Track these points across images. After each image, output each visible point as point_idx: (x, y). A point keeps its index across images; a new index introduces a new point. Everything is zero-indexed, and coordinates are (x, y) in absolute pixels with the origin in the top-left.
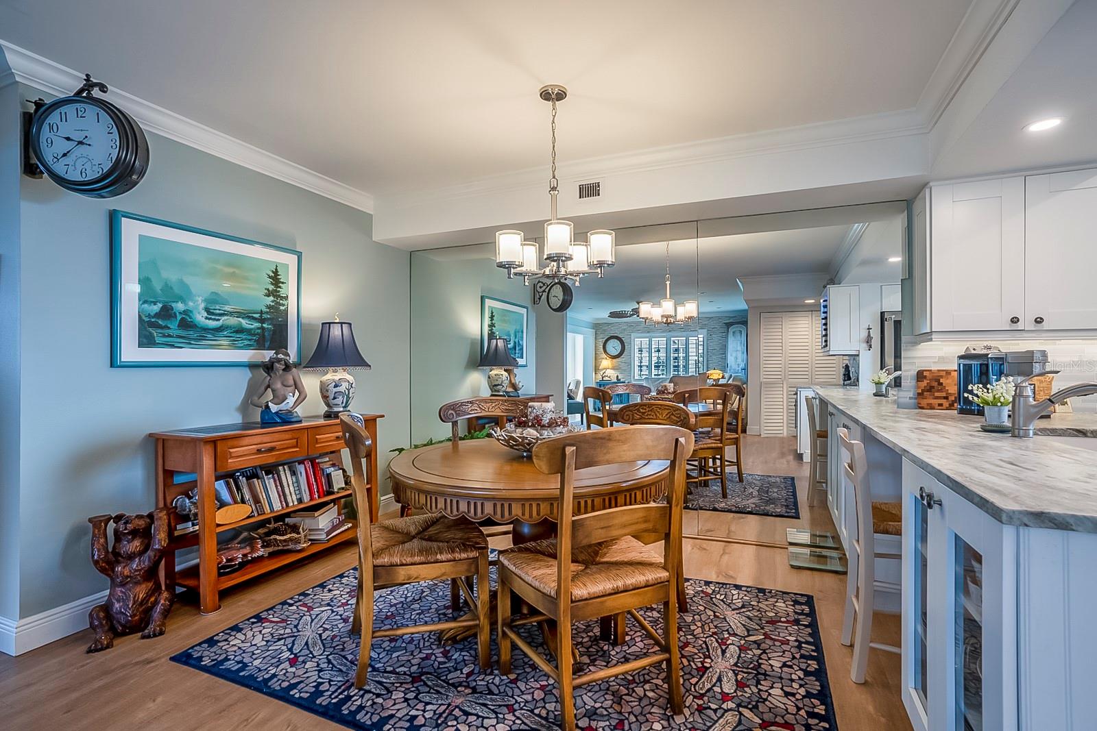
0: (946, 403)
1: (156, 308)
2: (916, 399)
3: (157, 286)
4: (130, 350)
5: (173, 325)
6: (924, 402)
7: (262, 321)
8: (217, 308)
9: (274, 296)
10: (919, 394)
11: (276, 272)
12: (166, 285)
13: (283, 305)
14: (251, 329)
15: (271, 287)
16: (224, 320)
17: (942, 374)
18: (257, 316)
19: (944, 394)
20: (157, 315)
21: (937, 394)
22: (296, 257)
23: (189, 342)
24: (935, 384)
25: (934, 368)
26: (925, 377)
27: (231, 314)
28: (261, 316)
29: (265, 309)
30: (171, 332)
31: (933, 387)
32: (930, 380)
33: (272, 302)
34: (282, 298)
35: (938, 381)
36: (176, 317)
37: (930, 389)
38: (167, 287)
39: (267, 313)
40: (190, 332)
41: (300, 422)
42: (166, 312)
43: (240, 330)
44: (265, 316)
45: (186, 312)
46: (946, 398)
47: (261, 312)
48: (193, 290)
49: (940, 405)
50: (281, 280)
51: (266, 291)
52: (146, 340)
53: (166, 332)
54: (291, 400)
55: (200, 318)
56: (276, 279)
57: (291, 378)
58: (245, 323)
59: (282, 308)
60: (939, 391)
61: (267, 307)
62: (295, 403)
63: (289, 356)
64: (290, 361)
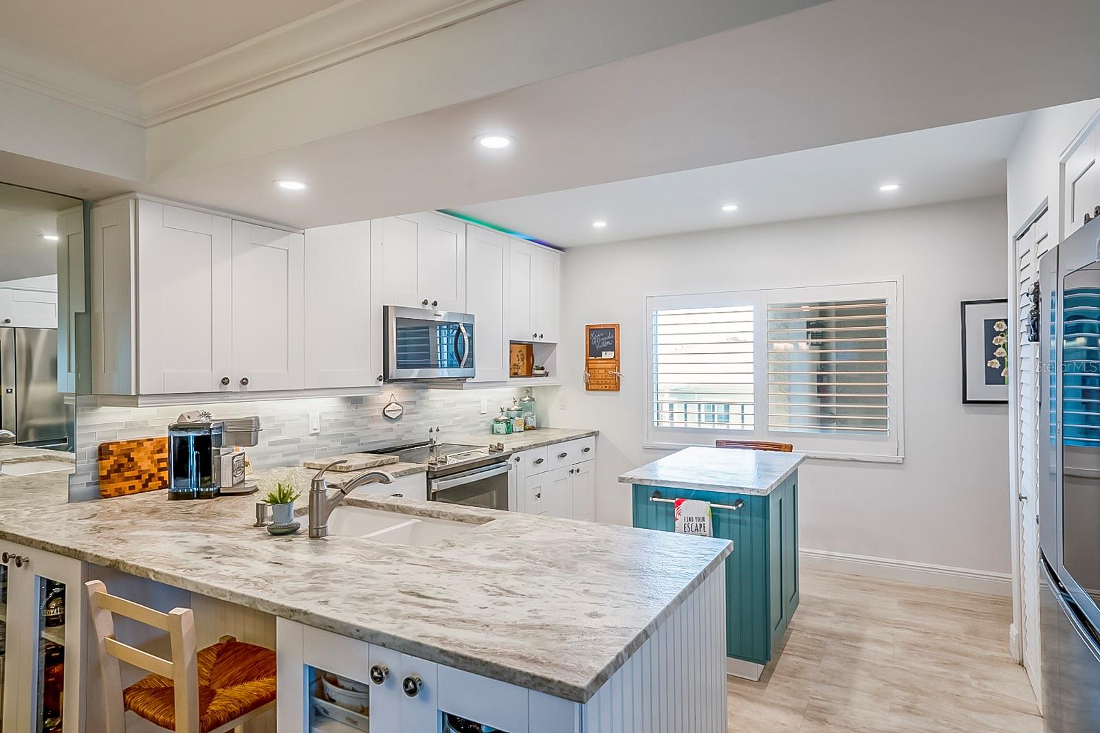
0: (138, 484)
2: (96, 484)
6: (110, 488)
10: (103, 478)
17: (134, 445)
19: (136, 473)
21: (127, 474)
24: (125, 460)
25: (123, 438)
26: (111, 453)
31: (121, 465)
32: (118, 456)
35: (128, 456)
37: (118, 468)
46: (139, 477)
49: (132, 488)
60: (129, 469)
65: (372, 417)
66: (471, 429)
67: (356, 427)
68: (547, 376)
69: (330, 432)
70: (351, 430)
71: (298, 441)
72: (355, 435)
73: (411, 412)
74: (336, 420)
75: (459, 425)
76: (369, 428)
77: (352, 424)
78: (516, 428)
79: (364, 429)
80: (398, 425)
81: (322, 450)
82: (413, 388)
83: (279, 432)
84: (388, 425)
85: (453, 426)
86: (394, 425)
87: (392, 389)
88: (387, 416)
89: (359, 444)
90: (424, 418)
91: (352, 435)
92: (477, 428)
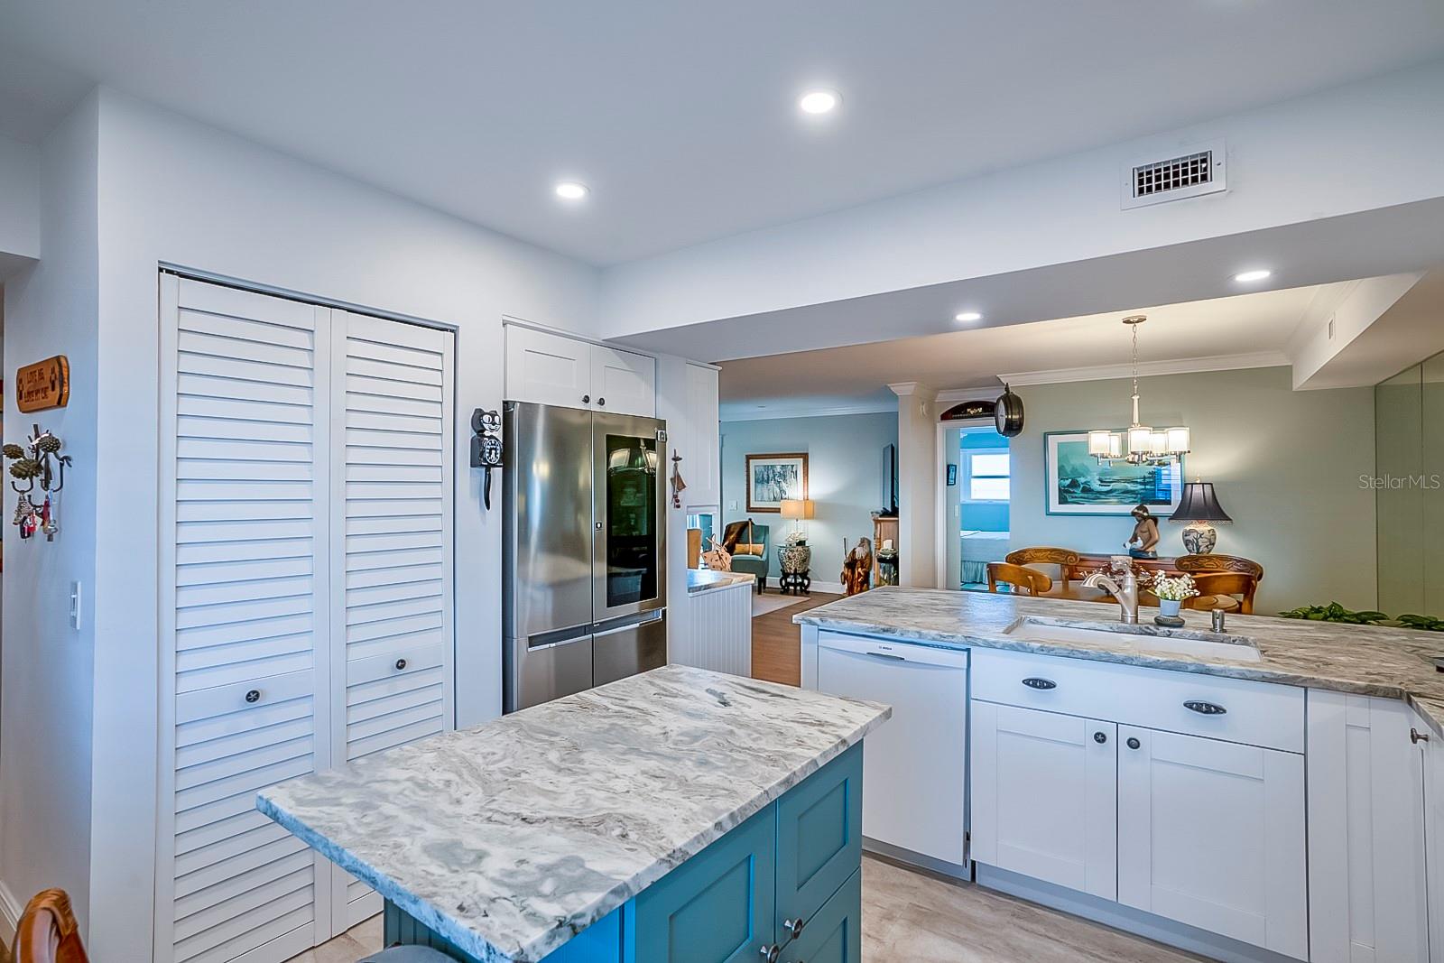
1: (1068, 482)
3: (1068, 469)
4: (1055, 506)
5: (1078, 491)
7: (1144, 484)
8: (1108, 478)
12: (1073, 468)
13: (1166, 470)
14: (1134, 491)
16: (1112, 486)
18: (1140, 480)
20: (1069, 486)
23: (1089, 500)
27: (1118, 481)
28: (1144, 481)
29: (1147, 475)
30: (1076, 495)
33: (1155, 469)
34: (1165, 465)
36: (1079, 486)
38: (1074, 470)
39: (1149, 478)
40: (1089, 494)
42: (1074, 484)
43: (1127, 492)
45: (1085, 483)
47: (1145, 478)
48: (1091, 470)
51: (1148, 462)
52: (1063, 501)
53: (1074, 495)
55: (1096, 486)
58: (1130, 487)
59: (1164, 473)
61: (1150, 473)
62: (1144, 544)
63: (1146, 510)
64: (1145, 514)
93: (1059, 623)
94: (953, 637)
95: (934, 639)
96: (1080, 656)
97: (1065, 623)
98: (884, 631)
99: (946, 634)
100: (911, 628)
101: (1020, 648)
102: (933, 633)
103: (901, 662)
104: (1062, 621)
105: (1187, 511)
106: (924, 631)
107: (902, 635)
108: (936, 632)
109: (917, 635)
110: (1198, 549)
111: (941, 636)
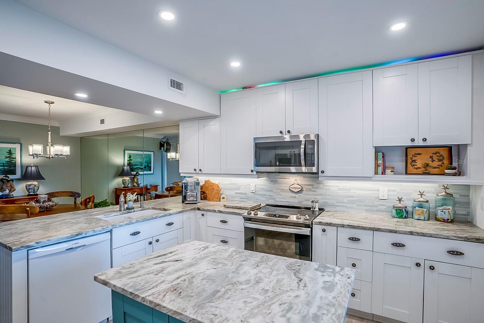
7: (4, 166)
9: (9, 158)
11: (10, 151)
13: (14, 161)
15: (8, 156)
18: (2, 165)
22: (20, 145)
28: (3, 165)
29: (5, 163)
33: (9, 160)
34: (13, 158)
39: (6, 164)
41: (13, 197)
44: (5, 165)
47: (4, 164)
50: (13, 153)
51: (6, 157)
54: (7, 191)
56: (10, 152)
57: (9, 184)
59: (13, 162)
61: (6, 162)
62: (9, 192)
63: (9, 177)
64: (9, 179)
65: (283, 189)
66: (368, 208)
67: (274, 193)
68: (459, 175)
69: (260, 193)
70: (271, 194)
71: (246, 194)
72: (272, 196)
73: (310, 190)
74: (263, 188)
75: (355, 203)
76: (281, 195)
77: (271, 191)
78: (416, 217)
79: (278, 194)
80: (300, 196)
81: (257, 200)
82: (310, 177)
83: (239, 189)
84: (294, 195)
85: (346, 203)
86: (297, 195)
87: (296, 177)
88: (291, 190)
89: (275, 201)
90: (320, 195)
91: (271, 196)
92: (376, 209)
93: (105, 217)
94: (108, 227)
95: (100, 231)
96: (146, 220)
97: (106, 216)
98: (77, 235)
99: (105, 227)
100: (90, 230)
101: (130, 224)
102: (100, 229)
103: (85, 247)
104: (106, 215)
105: (26, 176)
106: (96, 229)
107: (86, 234)
108: (101, 228)
109: (93, 232)
110: (34, 191)
111: (103, 229)
